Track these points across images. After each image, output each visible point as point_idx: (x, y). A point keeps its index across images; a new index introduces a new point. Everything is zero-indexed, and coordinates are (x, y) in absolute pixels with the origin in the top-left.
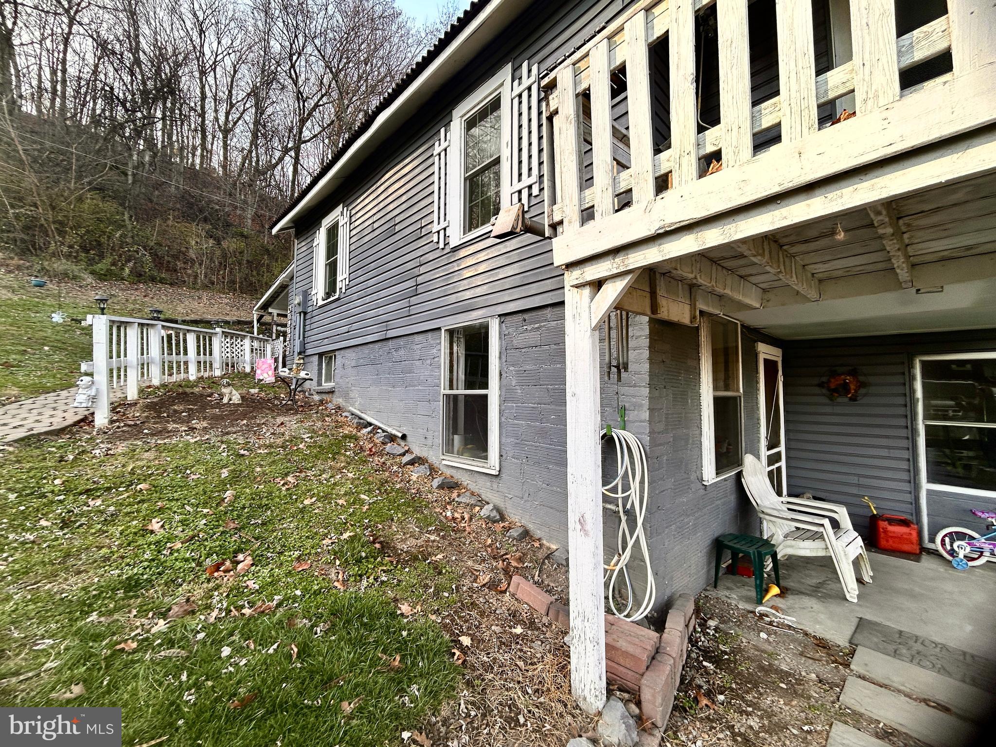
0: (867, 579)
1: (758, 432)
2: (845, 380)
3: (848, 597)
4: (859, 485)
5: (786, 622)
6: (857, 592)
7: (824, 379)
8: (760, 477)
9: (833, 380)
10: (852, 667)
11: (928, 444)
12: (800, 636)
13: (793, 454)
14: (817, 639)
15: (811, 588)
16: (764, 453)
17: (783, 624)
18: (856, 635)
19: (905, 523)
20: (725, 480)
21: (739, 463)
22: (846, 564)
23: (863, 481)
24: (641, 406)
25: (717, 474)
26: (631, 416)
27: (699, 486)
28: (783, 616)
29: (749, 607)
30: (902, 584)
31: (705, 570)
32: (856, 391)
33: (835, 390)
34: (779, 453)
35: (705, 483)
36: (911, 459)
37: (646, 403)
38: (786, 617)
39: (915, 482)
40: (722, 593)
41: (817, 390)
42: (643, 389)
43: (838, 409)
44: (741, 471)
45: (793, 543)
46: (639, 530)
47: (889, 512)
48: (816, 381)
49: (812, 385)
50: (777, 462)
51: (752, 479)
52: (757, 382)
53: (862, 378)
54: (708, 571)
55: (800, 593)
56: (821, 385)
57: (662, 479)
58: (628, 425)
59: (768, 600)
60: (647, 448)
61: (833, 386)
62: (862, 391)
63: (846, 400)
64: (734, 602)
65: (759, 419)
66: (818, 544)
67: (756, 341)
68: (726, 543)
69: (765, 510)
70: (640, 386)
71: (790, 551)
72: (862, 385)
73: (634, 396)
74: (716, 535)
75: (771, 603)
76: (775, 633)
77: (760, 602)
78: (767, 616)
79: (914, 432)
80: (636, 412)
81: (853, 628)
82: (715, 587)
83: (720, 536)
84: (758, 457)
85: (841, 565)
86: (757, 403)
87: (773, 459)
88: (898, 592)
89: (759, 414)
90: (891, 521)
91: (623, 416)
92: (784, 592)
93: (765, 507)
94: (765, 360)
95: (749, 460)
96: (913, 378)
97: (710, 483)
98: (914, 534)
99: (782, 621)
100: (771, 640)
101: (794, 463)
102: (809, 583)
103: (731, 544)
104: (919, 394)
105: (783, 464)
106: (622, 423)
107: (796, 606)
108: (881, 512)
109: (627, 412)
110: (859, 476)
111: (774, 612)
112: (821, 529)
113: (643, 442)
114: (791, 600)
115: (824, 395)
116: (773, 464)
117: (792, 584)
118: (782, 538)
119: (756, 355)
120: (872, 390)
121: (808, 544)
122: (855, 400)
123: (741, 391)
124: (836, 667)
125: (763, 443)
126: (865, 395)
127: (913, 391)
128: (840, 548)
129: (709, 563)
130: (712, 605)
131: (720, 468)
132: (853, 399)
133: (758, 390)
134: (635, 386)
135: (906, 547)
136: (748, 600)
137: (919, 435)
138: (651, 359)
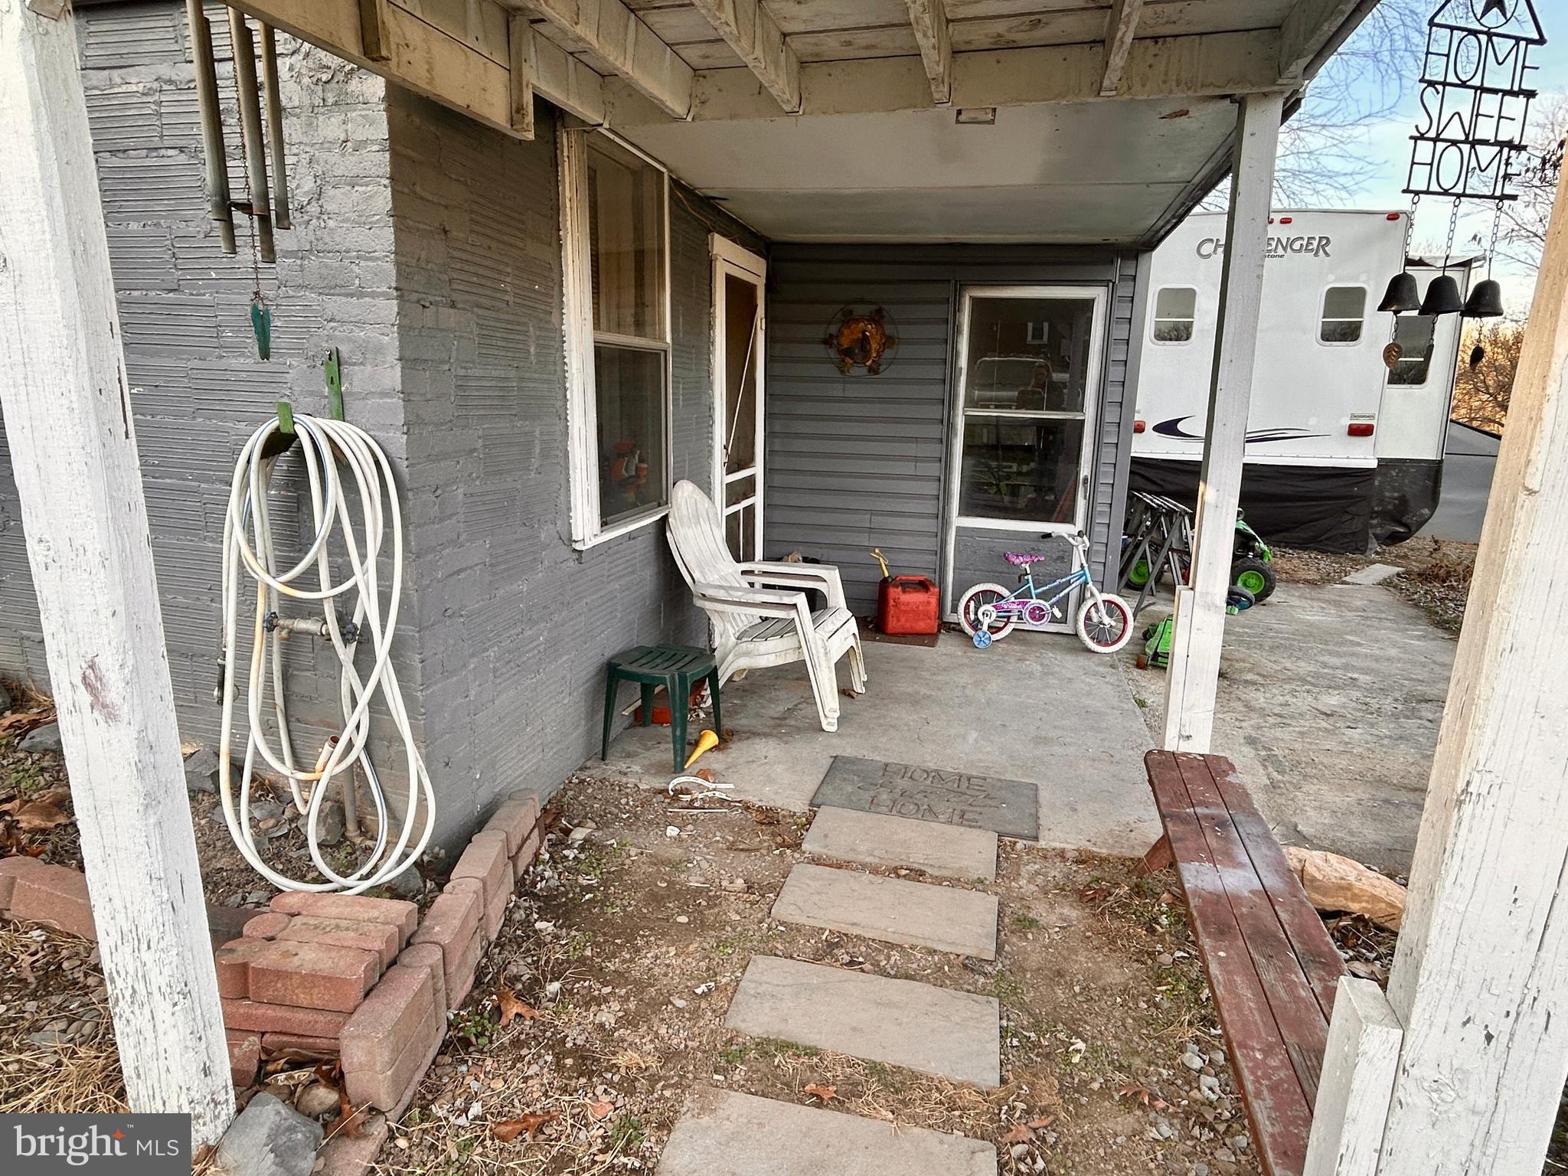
0: (859, 688)
1: (709, 435)
2: (863, 333)
3: (825, 727)
4: (871, 530)
5: (718, 794)
6: (837, 714)
7: (833, 329)
8: (706, 527)
9: (846, 332)
10: (805, 846)
11: (968, 450)
12: (736, 815)
13: (778, 480)
14: (762, 812)
15: (772, 722)
16: (720, 478)
17: (712, 800)
18: (824, 789)
19: (923, 586)
20: (630, 536)
21: (661, 499)
22: (826, 670)
23: (878, 521)
24: (379, 350)
25: (604, 524)
26: (356, 379)
27: (565, 552)
28: (713, 786)
29: (658, 783)
30: (904, 687)
31: (581, 730)
32: (879, 355)
33: (847, 352)
34: (751, 481)
35: (578, 547)
36: (942, 478)
37: (391, 341)
38: (720, 786)
39: (943, 517)
40: (612, 769)
41: (821, 351)
42: (381, 302)
43: (852, 391)
44: (665, 519)
45: (751, 646)
46: (383, 669)
47: (906, 571)
48: (820, 332)
49: (813, 342)
50: (746, 497)
51: (690, 532)
52: (711, 326)
53: (889, 329)
54: (590, 732)
55: (754, 734)
56: (827, 342)
57: (454, 542)
58: (353, 407)
59: (696, 762)
60: (402, 465)
61: (845, 343)
62: (888, 353)
63: (862, 371)
64: (631, 781)
65: (711, 408)
66: (788, 642)
67: (710, 231)
68: (625, 667)
69: (709, 592)
70: (373, 295)
71: (744, 663)
72: (889, 341)
73: (360, 324)
74: (608, 654)
75: (698, 767)
76: (695, 821)
77: (679, 768)
78: (687, 792)
79: (951, 426)
80: (369, 368)
81: (821, 777)
82: (603, 759)
83: (613, 658)
84: (706, 488)
85: (818, 673)
86: (709, 373)
87: (739, 491)
88: (897, 700)
89: (712, 397)
90: (906, 586)
91: (335, 381)
92: (726, 738)
93: (710, 586)
94: (730, 279)
95: (684, 495)
96: (957, 331)
97: (589, 545)
98: (934, 601)
99: (710, 794)
100: (684, 835)
101: (778, 498)
102: (772, 713)
103: (634, 668)
104: (963, 362)
105: (758, 500)
106: (336, 401)
107: (741, 760)
108: (895, 572)
109: (345, 369)
110: (873, 513)
111: (700, 781)
112: (793, 614)
113: (391, 450)
114: (738, 751)
115: (830, 361)
116: (737, 502)
117: (744, 722)
118: (733, 639)
119: (708, 264)
120: (904, 351)
121: (775, 644)
122: (876, 372)
123: (669, 339)
124: (781, 854)
125: (719, 458)
126: (892, 362)
127: (955, 355)
128: (820, 643)
129: (591, 714)
130: (588, 797)
131: (610, 510)
132: (873, 370)
133: (711, 342)
134: (361, 295)
135: (921, 626)
136: (660, 769)
137: (956, 435)
138: (399, 214)
